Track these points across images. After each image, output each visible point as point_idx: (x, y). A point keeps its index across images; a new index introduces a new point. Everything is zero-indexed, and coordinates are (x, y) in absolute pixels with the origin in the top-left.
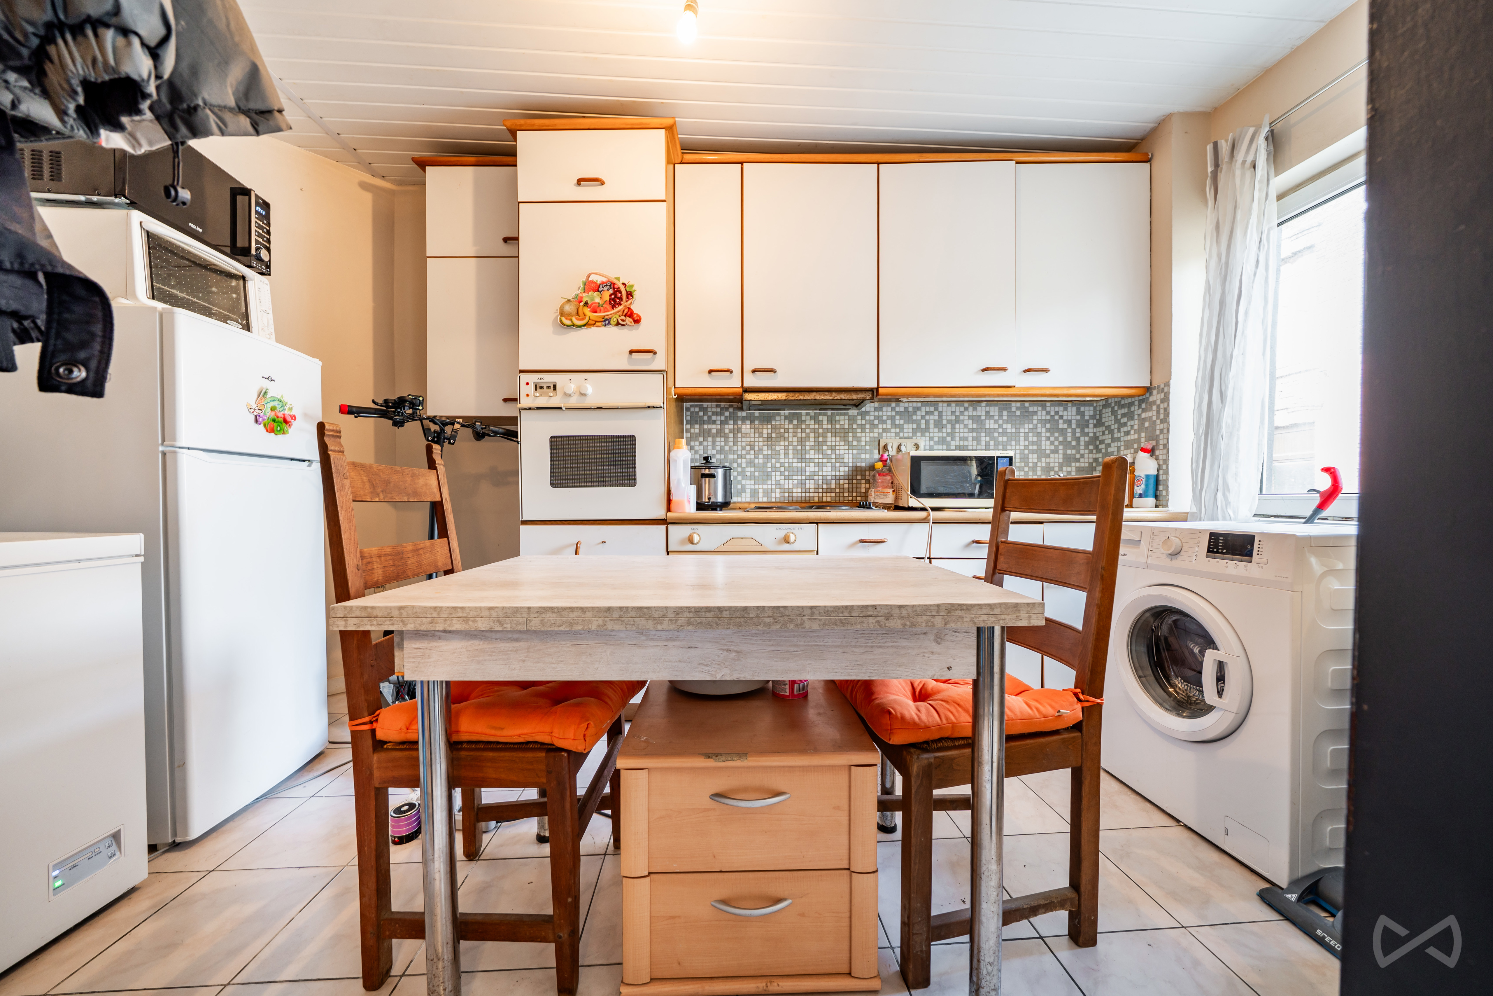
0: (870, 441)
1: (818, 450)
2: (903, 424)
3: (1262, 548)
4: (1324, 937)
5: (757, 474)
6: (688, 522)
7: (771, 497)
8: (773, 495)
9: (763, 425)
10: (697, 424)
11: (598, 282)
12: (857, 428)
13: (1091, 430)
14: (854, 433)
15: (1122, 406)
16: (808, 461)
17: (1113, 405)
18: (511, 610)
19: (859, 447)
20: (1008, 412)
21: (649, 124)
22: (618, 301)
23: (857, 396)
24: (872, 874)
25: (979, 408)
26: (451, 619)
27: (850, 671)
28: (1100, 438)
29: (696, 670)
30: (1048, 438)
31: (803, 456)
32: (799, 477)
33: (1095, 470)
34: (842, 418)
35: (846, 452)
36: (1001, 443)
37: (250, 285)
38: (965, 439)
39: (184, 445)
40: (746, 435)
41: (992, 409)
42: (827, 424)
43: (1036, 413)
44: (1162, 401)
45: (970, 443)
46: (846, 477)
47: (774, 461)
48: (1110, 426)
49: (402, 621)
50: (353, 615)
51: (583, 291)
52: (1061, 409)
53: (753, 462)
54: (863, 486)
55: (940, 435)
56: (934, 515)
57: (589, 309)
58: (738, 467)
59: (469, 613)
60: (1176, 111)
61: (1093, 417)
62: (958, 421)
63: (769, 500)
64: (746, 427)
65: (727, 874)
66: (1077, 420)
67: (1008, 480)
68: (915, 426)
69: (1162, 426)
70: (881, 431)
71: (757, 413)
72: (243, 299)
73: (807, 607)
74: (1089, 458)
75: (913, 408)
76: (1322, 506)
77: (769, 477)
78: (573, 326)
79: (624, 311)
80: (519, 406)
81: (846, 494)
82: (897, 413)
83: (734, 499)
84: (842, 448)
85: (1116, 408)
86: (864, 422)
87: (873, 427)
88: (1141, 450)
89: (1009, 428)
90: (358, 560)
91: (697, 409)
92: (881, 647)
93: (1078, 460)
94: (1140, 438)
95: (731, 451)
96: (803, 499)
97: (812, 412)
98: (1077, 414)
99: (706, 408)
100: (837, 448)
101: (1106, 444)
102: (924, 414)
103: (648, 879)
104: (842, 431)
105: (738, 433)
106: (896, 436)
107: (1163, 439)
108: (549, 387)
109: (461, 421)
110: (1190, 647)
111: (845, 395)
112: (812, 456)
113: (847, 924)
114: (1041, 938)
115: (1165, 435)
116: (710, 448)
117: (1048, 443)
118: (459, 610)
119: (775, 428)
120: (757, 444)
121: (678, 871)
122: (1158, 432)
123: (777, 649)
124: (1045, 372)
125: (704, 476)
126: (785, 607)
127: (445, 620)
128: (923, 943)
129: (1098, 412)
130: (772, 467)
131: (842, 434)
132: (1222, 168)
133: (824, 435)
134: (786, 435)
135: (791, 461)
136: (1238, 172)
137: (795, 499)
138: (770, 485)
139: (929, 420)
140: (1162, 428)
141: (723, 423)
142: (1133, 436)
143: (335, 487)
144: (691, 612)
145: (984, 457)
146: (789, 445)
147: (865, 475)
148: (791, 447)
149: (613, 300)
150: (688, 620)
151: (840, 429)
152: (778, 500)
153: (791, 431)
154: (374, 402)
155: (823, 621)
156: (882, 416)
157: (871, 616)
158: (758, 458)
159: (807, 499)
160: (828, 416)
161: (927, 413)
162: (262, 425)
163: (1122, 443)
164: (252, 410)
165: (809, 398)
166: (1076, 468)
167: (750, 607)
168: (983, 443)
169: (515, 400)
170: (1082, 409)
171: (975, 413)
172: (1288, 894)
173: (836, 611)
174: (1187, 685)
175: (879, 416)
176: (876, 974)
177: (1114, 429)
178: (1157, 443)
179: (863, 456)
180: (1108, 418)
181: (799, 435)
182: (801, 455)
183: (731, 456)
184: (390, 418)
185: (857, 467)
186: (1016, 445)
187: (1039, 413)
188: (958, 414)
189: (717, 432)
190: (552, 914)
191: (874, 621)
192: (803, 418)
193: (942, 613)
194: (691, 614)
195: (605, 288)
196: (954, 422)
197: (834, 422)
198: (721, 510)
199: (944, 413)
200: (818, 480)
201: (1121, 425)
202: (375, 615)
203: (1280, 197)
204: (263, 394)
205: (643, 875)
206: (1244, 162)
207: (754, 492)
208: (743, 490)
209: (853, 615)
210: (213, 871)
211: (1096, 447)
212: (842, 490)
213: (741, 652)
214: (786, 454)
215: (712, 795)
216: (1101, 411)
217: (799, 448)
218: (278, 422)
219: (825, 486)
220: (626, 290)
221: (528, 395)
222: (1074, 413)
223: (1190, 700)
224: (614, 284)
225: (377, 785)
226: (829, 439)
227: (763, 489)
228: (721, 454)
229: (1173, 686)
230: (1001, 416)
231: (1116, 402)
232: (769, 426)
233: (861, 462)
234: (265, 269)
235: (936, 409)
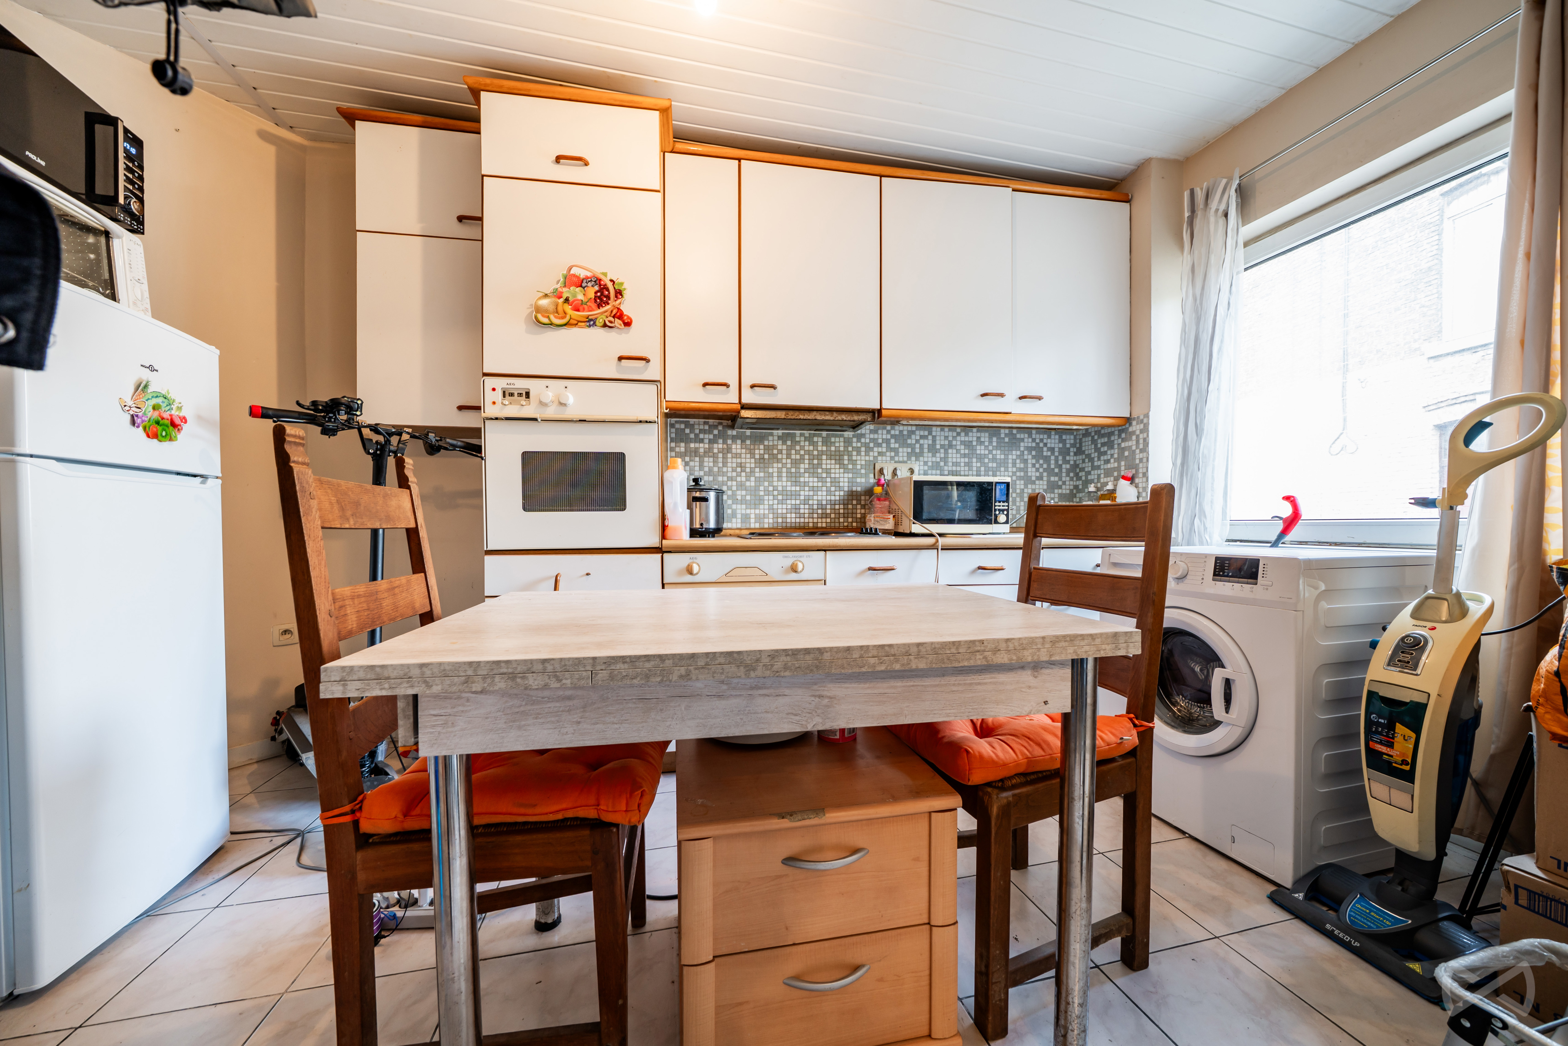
0: (865, 465)
1: (813, 473)
2: (898, 448)
3: (1267, 571)
4: (1333, 931)
5: (748, 498)
6: (687, 550)
7: (764, 523)
8: (766, 520)
9: (754, 445)
10: (683, 442)
11: (582, 277)
12: (853, 451)
13: (1071, 458)
14: (850, 455)
15: (1103, 436)
16: (802, 484)
17: (1093, 434)
18: (571, 662)
19: (855, 471)
20: (997, 438)
21: (641, 103)
22: (605, 299)
23: (858, 417)
24: (953, 926)
25: (970, 434)
26: (493, 677)
27: (949, 711)
28: (1080, 466)
29: (785, 720)
30: (1034, 465)
31: (798, 479)
32: (793, 502)
33: (1076, 497)
34: (837, 439)
35: (842, 475)
36: (991, 469)
37: (116, 244)
38: (956, 464)
39: (28, 452)
40: (737, 456)
41: (983, 434)
42: (822, 446)
43: (1022, 440)
44: (1142, 431)
45: (962, 469)
46: (842, 502)
47: (766, 484)
48: (1090, 454)
49: (425, 682)
50: (355, 677)
51: (563, 285)
52: (1046, 436)
53: (745, 485)
54: (859, 511)
55: (934, 459)
56: (941, 541)
57: (570, 307)
58: (728, 490)
59: (516, 668)
60: (1154, 156)
61: (1073, 445)
62: (951, 446)
63: (762, 526)
64: (737, 447)
65: (801, 946)
66: (1059, 448)
67: (1040, 506)
68: (909, 450)
69: (1141, 455)
70: (876, 454)
71: (748, 432)
72: (105, 261)
73: (913, 644)
74: (1070, 485)
75: (908, 431)
76: (1285, 531)
77: (762, 502)
78: (551, 324)
79: (612, 311)
80: (483, 415)
81: (842, 520)
82: (892, 436)
83: (725, 526)
84: (837, 471)
85: (1096, 437)
86: (859, 444)
87: (869, 450)
88: (1122, 478)
89: (1000, 456)
90: (330, 604)
91: (683, 426)
92: (979, 684)
93: (1060, 487)
94: (1119, 466)
95: (721, 473)
96: (797, 525)
97: (807, 433)
98: (1060, 442)
99: (693, 425)
100: (833, 471)
101: (1086, 472)
102: (918, 438)
103: (713, 964)
104: (837, 453)
105: (728, 453)
106: (891, 460)
107: (1143, 468)
108: (520, 394)
109: (410, 430)
110: (1190, 666)
111: (846, 416)
112: (807, 480)
113: (927, 982)
114: (1097, 967)
115: (1145, 464)
116: (697, 468)
117: (1034, 469)
118: (503, 665)
119: (768, 449)
120: (748, 465)
121: (747, 950)
122: (1137, 461)
123: (873, 692)
124: (1038, 400)
125: (696, 499)
126: (890, 646)
127: (484, 678)
128: (1002, 991)
129: (1078, 441)
130: (764, 491)
131: (837, 457)
132: (1197, 214)
133: (819, 459)
134: (780, 456)
135: (784, 484)
136: (1212, 219)
137: (789, 525)
138: (763, 510)
139: (923, 444)
140: (1141, 457)
141: (711, 442)
142: (1113, 465)
143: (301, 510)
144: (788, 655)
145: (984, 483)
146: (782, 467)
147: (861, 500)
148: (784, 470)
149: (599, 298)
150: (785, 664)
151: (835, 451)
152: (771, 526)
153: (784, 452)
154: (298, 403)
155: (930, 659)
156: (878, 439)
157: (978, 651)
158: (749, 481)
159: (802, 525)
160: (823, 437)
161: (922, 437)
162: (141, 428)
163: (1102, 471)
164: (127, 408)
165: (809, 418)
166: (1059, 494)
167: (853, 647)
168: (975, 469)
169: (478, 408)
170: (1064, 437)
171: (967, 439)
172: (1295, 893)
173: (943, 648)
174: (1188, 702)
175: (874, 439)
176: (956, 1032)
177: (1094, 458)
178: (1137, 471)
179: (859, 480)
180: (1088, 447)
181: (793, 457)
182: (794, 478)
183: (720, 479)
184: (319, 425)
185: (852, 491)
186: (1005, 471)
187: (1026, 440)
188: (950, 438)
189: (705, 452)
190: (599, 1020)
191: (981, 657)
192: (798, 439)
193: (1047, 646)
194: (788, 657)
195: (590, 284)
196: (947, 447)
197: (829, 444)
198: (713, 537)
199: (938, 438)
200: (813, 505)
201: (1101, 454)
202: (387, 676)
203: (1246, 244)
204: (141, 388)
205: (708, 961)
206: (1217, 210)
207: (745, 518)
208: (734, 515)
209: (960, 651)
210: (80, 1027)
211: (1077, 475)
212: (837, 516)
213: (835, 698)
214: (780, 477)
215: (784, 860)
216: (1081, 440)
217: (793, 470)
218: (163, 425)
219: (820, 511)
220: (615, 288)
221: (494, 403)
222: (1057, 441)
223: (1192, 717)
224: (600, 280)
225: (361, 892)
226: (824, 462)
227: (755, 514)
228: (709, 476)
229: (1175, 704)
230: (991, 442)
231: (1096, 432)
232: (762, 447)
233: (857, 487)
234: (136, 224)
235: (930, 433)
